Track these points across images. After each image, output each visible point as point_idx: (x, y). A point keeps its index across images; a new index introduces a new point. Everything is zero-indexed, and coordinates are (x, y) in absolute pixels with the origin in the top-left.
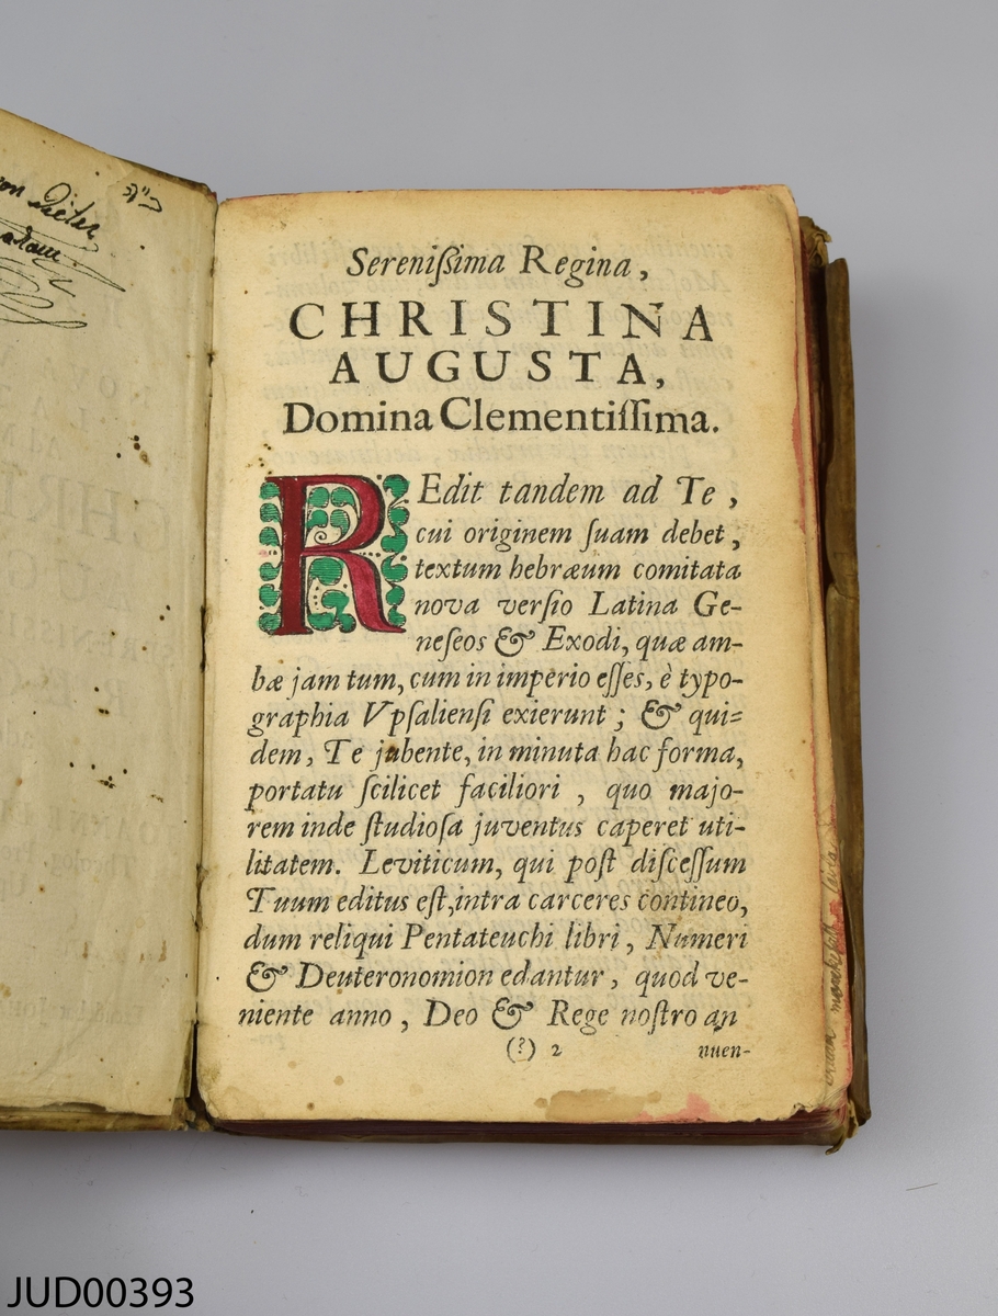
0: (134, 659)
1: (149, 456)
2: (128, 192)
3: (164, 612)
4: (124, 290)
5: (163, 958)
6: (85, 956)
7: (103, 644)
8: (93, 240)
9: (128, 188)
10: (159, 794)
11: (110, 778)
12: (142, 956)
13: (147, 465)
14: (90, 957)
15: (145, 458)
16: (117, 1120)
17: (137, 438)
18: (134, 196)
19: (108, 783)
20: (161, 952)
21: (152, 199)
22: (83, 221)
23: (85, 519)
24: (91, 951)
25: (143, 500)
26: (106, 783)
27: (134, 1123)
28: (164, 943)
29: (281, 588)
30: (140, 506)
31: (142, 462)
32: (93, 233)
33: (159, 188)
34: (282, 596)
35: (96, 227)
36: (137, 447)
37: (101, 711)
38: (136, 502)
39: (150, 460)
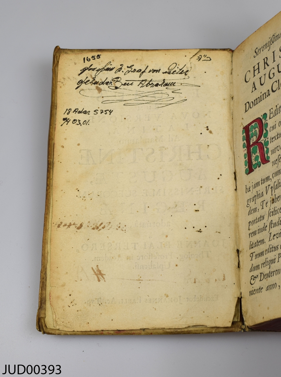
0: (209, 193)
1: (212, 131)
2: (198, 58)
3: (219, 176)
4: (200, 86)
5: (224, 279)
6: (195, 282)
7: (197, 191)
8: (187, 75)
9: (198, 57)
10: (218, 231)
11: (200, 230)
12: (216, 280)
13: (211, 134)
14: (196, 283)
15: (211, 132)
16: (216, 329)
17: (207, 127)
18: (200, 59)
19: (200, 231)
20: (223, 278)
21: (207, 57)
22: (183, 71)
23: (189, 156)
24: (197, 280)
25: (211, 145)
26: (199, 231)
27: (222, 330)
28: (224, 275)
29: (248, 160)
30: (209, 147)
31: (210, 133)
32: (187, 73)
33: (209, 54)
34: (248, 162)
35: (187, 71)
36: (208, 129)
37: (196, 211)
38: (208, 146)
39: (213, 132)
